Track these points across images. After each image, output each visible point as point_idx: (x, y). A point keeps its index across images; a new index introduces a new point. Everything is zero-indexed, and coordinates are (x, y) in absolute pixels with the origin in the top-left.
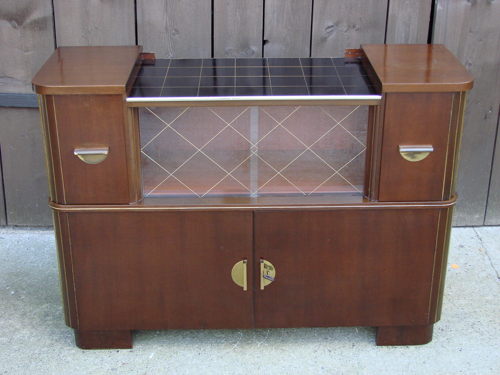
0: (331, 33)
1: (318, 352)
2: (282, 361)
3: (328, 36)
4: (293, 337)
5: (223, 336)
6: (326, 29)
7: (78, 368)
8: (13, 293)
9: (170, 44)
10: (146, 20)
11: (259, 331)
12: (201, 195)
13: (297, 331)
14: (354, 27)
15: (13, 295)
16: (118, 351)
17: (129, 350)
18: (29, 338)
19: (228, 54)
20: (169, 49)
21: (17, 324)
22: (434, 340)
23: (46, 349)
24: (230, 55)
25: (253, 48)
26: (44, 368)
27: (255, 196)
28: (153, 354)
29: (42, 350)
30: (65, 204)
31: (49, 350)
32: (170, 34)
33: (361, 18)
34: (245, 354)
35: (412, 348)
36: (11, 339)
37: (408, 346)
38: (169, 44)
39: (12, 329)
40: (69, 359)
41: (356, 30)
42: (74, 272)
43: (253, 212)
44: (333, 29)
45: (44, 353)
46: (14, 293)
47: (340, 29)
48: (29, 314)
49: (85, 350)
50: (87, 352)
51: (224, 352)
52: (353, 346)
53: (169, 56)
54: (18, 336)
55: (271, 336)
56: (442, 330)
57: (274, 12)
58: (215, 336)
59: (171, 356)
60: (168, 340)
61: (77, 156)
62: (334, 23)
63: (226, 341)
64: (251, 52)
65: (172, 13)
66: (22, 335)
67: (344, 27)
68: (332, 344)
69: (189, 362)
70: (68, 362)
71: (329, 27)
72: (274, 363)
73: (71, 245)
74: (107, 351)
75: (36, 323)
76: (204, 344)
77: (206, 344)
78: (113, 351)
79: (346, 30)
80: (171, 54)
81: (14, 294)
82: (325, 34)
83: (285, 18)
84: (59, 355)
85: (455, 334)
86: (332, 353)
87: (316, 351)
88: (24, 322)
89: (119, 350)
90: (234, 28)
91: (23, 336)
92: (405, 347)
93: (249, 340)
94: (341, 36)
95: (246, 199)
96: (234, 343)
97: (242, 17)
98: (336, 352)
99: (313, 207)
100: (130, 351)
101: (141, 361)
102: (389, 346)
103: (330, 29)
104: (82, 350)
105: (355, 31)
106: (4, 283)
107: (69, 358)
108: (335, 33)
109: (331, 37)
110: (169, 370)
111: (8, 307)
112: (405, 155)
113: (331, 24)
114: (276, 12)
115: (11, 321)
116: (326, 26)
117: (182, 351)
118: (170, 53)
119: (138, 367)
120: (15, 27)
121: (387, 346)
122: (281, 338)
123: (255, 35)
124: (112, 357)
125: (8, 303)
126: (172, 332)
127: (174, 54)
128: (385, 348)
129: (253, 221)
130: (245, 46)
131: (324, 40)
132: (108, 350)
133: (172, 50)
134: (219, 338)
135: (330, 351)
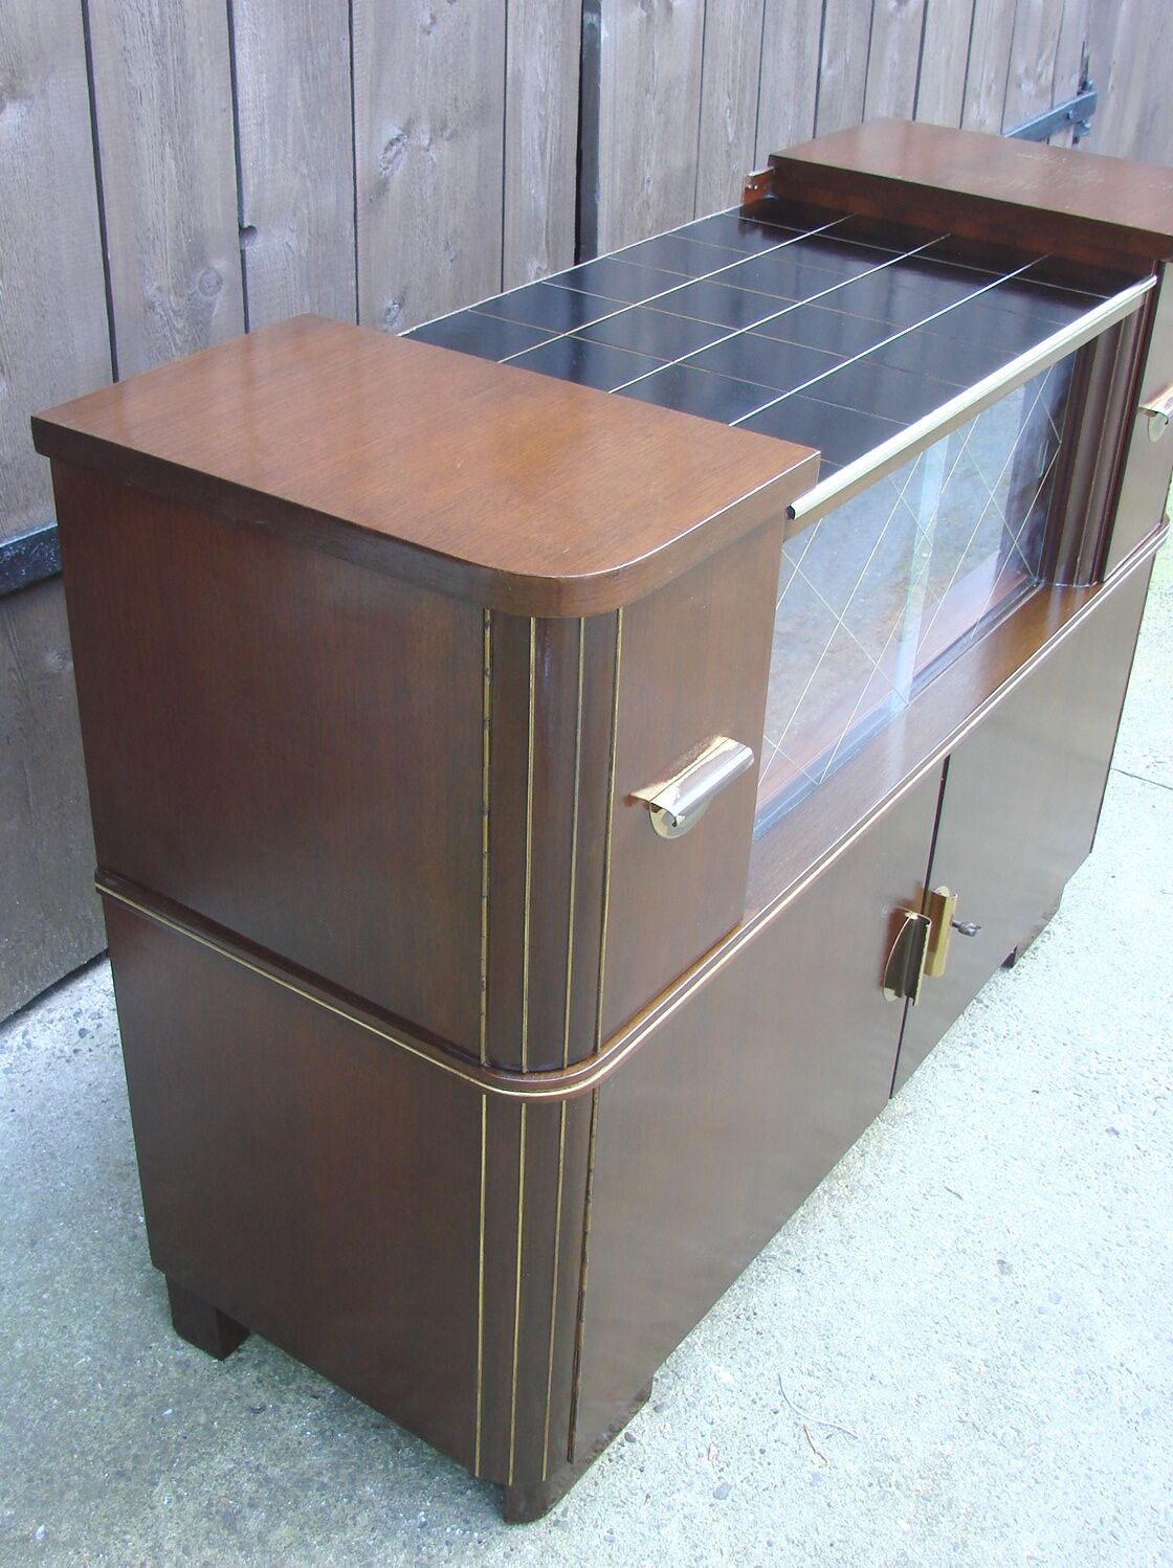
0: (396, 160)
1: (963, 1064)
3: (391, 173)
6: (387, 149)
12: (820, 777)
14: (444, 129)
16: (632, 1440)
24: (158, 311)
25: (217, 266)
28: (714, 1367)
33: (456, 98)
34: (871, 1187)
35: (1057, 929)
41: (448, 140)
43: (947, 760)
44: (400, 145)
47: (415, 142)
50: (564, 1516)
51: (827, 1219)
57: (261, 124)
59: (760, 1333)
62: (402, 127)
64: (214, 282)
67: (423, 136)
71: (392, 143)
72: (953, 1159)
74: (604, 1464)
78: (619, 1449)
79: (427, 142)
82: (383, 169)
83: (290, 138)
86: (984, 1046)
87: (957, 1066)
90: (164, 209)
92: (1046, 934)
94: (419, 165)
97: (182, 159)
98: (984, 1037)
100: (656, 1410)
103: (395, 150)
104: (544, 1522)
105: (446, 143)
108: (403, 159)
109: (396, 173)
113: (395, 132)
114: (266, 121)
116: (385, 141)
117: (755, 1300)
119: (754, 1430)
123: (218, 217)
124: (650, 1466)
131: (382, 186)
132: (603, 1458)
135: (974, 1046)
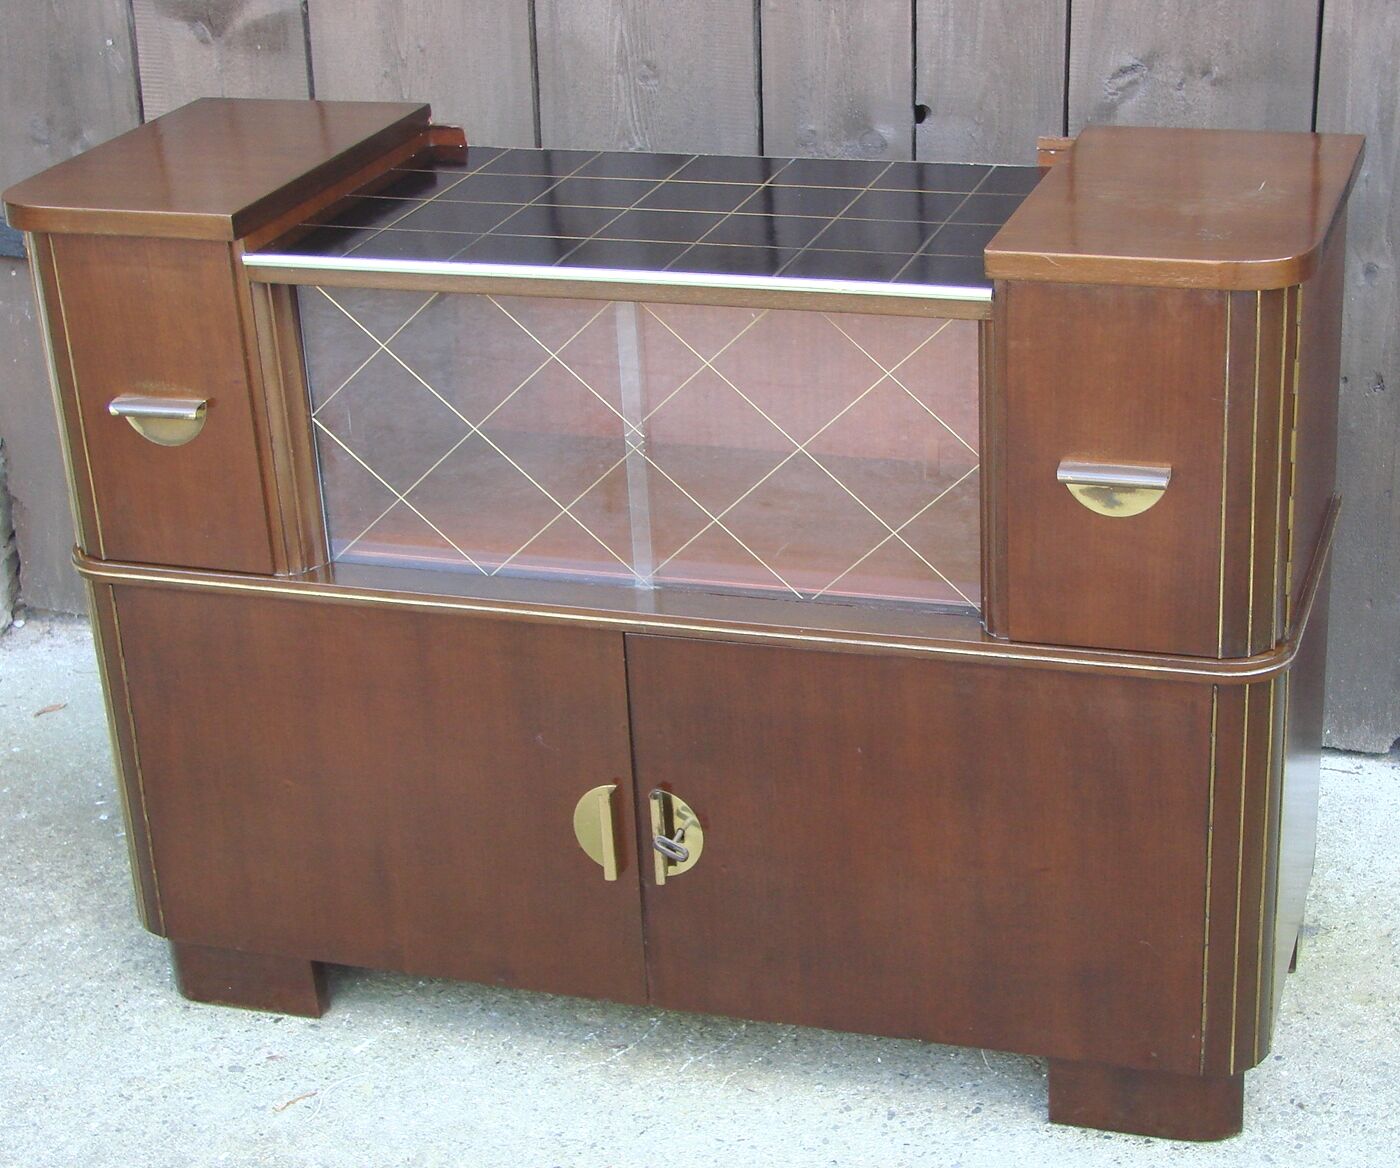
0: (1129, 89)
1: (855, 1113)
2: (726, 1121)
3: (1122, 100)
4: (805, 1056)
5: (600, 1021)
6: (1115, 76)
7: (144, 1048)
8: (104, 817)
9: (634, 107)
10: (562, 29)
11: (716, 1024)
12: (490, 570)
13: (829, 1039)
14: (1206, 72)
15: (101, 823)
16: (277, 1021)
17: (311, 1021)
18: (71, 947)
19: (804, 145)
20: (630, 124)
21: (64, 906)
22: (1250, 1132)
23: (95, 985)
24: (812, 150)
25: (881, 131)
26: (56, 1037)
27: (646, 588)
28: (368, 1041)
29: (82, 987)
30: (104, 558)
31: (100, 988)
32: (634, 79)
33: (1228, 44)
34: (631, 1083)
35: (1162, 1146)
36: (25, 944)
37: (1151, 1139)
38: (632, 109)
39: (43, 916)
40: (138, 1021)
41: (1214, 83)
42: (140, 764)
43: (624, 636)
44: (1136, 76)
45: (82, 995)
46: (106, 818)
47: (1160, 77)
48: (111, 882)
49: (192, 1004)
50: (195, 1009)
51: (574, 1067)
52: (977, 1110)
53: (630, 143)
54: (47, 938)
55: (742, 1042)
56: (1301, 1106)
57: (945, 15)
58: (576, 1019)
59: (413, 1056)
60: (435, 1010)
61: (121, 417)
62: (1140, 57)
63: (599, 1036)
64: (878, 144)
65: (638, 10)
66: (58, 936)
67: (1171, 73)
68: (911, 1096)
69: (455, 1083)
70: (130, 1029)
71: (1124, 71)
72: (695, 1125)
73: (128, 684)
74: (247, 1015)
75: (112, 912)
76: (529, 1036)
77: (536, 1038)
78: (266, 1017)
79: (1178, 80)
80: (636, 138)
81: (105, 821)
82: (1110, 94)
83: (980, 37)
84: (117, 1006)
85: (1335, 1124)
86: (895, 1122)
87: (848, 1109)
88: (85, 903)
89: (286, 1016)
90: (825, 65)
91: (59, 941)
92: (1142, 1139)
93: (667, 1044)
94: (1164, 101)
95: (622, 593)
96: (619, 1047)
97: (848, 28)
98: (910, 1122)
99: (799, 637)
100: (313, 1026)
101: (323, 1056)
102: (1089, 1130)
103: (1127, 78)
104: (187, 1002)
105: (1208, 88)
106: (98, 787)
107: (137, 1018)
108: (1141, 92)
109: (1129, 104)
110: (383, 1096)
111: (69, 854)
112: (1082, 491)
113: (1128, 61)
114: (951, 14)
115: (52, 895)
116: (1112, 65)
117: (453, 1048)
118: (633, 134)
119: (304, 1071)
120: (204, 41)
121: (1081, 1130)
122: (765, 1053)
123: (888, 87)
124: (253, 1034)
125: (74, 844)
126: (462, 987)
127: (645, 140)
128: (1073, 1132)
129: (626, 662)
130: (858, 123)
131: (1108, 111)
132: (255, 1013)
133: (641, 128)
134: (586, 1025)
135: (891, 1115)
